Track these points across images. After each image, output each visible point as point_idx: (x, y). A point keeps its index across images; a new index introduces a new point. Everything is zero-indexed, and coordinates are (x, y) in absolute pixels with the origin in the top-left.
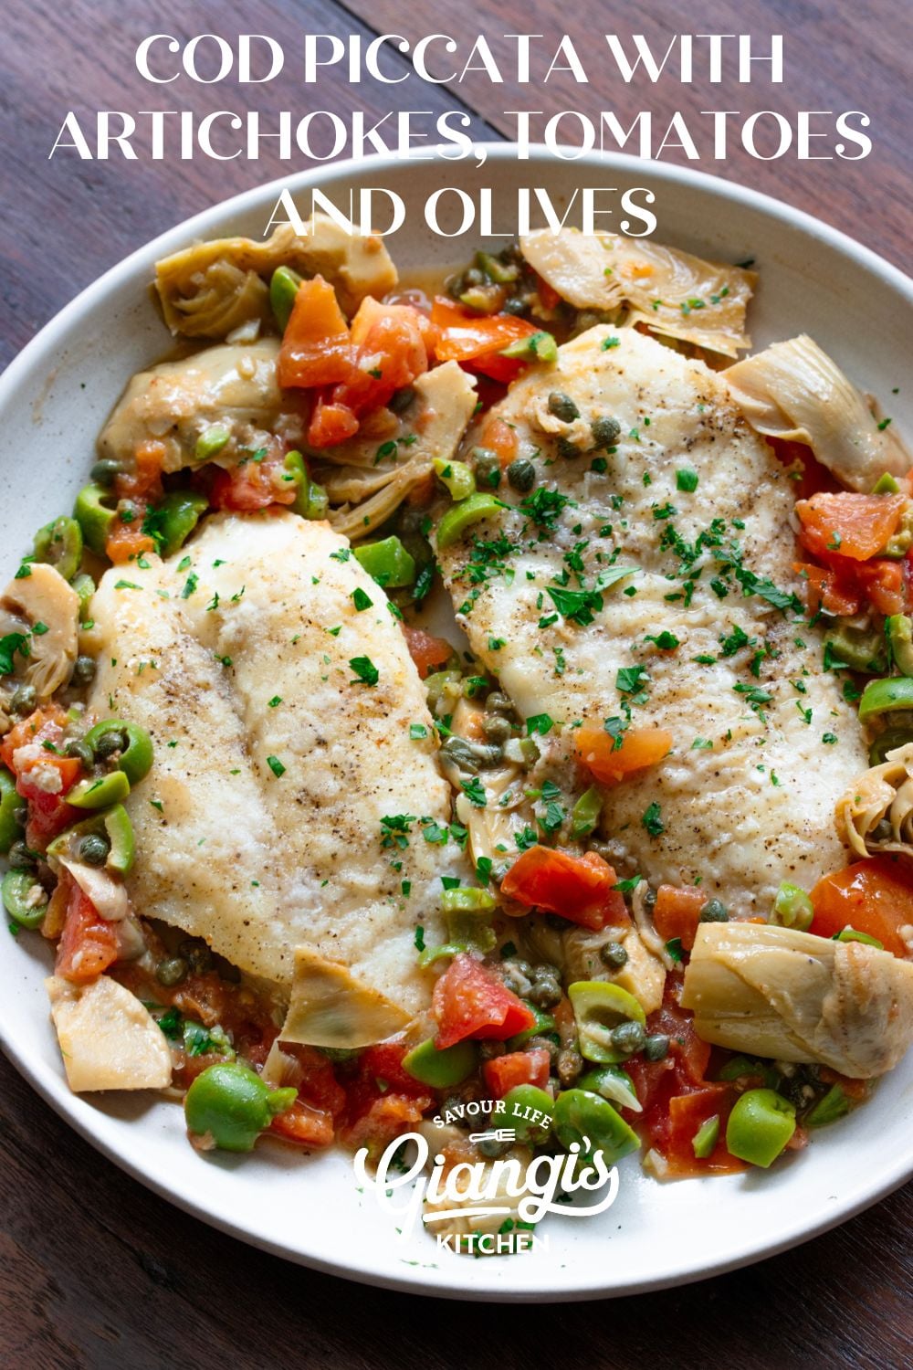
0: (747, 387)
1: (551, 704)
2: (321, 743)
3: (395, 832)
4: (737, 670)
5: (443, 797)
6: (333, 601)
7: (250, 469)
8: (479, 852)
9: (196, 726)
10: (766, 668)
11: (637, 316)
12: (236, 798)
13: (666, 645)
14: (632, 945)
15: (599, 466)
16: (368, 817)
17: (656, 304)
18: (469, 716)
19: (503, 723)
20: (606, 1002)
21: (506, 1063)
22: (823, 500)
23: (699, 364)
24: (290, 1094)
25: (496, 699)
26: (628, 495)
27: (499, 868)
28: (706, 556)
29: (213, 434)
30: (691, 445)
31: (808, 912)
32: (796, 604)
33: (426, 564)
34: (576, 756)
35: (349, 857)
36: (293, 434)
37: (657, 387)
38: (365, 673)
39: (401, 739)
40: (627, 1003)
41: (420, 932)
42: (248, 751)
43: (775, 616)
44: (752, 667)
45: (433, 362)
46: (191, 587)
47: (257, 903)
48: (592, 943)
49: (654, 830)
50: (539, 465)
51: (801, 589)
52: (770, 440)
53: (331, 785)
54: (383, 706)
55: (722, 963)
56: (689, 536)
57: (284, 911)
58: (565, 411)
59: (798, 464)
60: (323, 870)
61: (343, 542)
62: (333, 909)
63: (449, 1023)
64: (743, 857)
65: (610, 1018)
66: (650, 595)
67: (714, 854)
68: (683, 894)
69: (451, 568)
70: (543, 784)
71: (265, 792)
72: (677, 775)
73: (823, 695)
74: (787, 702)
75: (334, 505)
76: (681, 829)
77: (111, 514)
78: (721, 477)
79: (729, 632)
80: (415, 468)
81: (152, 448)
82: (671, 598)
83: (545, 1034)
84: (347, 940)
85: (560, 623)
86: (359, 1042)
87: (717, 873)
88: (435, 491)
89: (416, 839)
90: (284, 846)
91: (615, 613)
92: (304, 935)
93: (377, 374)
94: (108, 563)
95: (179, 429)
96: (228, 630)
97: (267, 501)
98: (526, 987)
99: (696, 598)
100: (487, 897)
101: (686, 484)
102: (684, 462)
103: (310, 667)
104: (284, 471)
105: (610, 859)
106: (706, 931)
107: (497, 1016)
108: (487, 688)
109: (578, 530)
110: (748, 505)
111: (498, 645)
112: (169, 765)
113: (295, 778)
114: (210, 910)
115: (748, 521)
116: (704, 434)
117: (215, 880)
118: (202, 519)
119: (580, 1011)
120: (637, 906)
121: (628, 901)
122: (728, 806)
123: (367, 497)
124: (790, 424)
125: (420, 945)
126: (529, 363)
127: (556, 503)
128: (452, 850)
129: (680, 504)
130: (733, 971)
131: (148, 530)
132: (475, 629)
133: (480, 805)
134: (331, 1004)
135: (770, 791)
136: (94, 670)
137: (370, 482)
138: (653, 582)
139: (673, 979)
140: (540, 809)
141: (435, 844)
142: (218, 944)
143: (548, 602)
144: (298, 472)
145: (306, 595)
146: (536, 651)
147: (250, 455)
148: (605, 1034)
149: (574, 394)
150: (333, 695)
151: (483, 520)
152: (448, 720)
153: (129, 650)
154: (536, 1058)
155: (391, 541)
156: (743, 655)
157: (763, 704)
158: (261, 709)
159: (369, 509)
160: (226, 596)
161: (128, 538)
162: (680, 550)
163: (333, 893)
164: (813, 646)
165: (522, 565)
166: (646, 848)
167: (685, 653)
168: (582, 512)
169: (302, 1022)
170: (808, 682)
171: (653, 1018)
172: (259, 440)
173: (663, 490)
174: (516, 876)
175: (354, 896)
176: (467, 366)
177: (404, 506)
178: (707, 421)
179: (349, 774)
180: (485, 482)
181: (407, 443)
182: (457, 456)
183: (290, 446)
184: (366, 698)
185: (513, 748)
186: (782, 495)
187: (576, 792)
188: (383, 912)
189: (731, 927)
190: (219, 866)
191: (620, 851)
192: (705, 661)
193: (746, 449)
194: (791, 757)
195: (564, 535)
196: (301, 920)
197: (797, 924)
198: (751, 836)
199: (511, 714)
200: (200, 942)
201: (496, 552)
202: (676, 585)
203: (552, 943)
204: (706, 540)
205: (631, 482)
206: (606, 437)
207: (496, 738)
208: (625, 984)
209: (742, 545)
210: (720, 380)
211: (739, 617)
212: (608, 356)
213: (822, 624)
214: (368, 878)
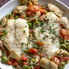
0: (60, 20)
1: (37, 38)
2: (20, 36)
3: (23, 44)
4: (52, 40)
5: (27, 42)
6: (24, 26)
7: (22, 15)
8: (28, 47)
9: (12, 32)
10: (54, 40)
11: (54, 12)
12: (12, 38)
13: (47, 36)
14: (37, 57)
15: (47, 22)
16: (21, 42)
17: (56, 12)
18: (32, 37)
19: (34, 38)
20: (34, 61)
21: (25, 63)
22: (63, 29)
23: (57, 17)
24: (9, 60)
25: (34, 37)
26: (49, 25)
27: (29, 48)
28: (53, 31)
29: (20, 12)
30: (54, 22)
31: (51, 59)
32: (58, 36)
33: (33, 26)
34: (38, 42)
35: (19, 45)
38: (24, 32)
39: (26, 37)
40: (35, 61)
41: (22, 51)
42: (14, 35)
43: (56, 37)
44: (53, 40)
45: (38, 11)
46: (15, 22)
47: (11, 46)
48: (34, 56)
49: (42, 49)
50: (43, 21)
51: (59, 35)
53: (19, 39)
54: (25, 35)
55: (43, 60)
56: (52, 29)
57: (13, 47)
58: (46, 17)
59: (62, 26)
60: (16, 45)
61: (27, 22)
62: (16, 48)
63: (21, 58)
64: (47, 53)
65: (34, 62)
66: (48, 32)
67: (45, 53)
68: (42, 55)
69: (34, 26)
70: (35, 44)
71: (15, 38)
72: (45, 46)
73: (58, 44)
75: (28, 19)
76: (44, 50)
77: (11, 15)
78: (56, 25)
79: (52, 37)
80: (34, 18)
81: (16, 11)
82: (49, 33)
83: (29, 62)
85: (40, 32)
86: (15, 58)
87: (45, 54)
88: (35, 20)
89: (24, 45)
90: (14, 42)
91: (45, 33)
92: (14, 49)
93: (33, 11)
94: (10, 19)
95: (18, 10)
96: (16, 26)
97: (23, 17)
98: (28, 58)
99: (51, 34)
100: (27, 50)
101: (53, 25)
102: (53, 24)
103: (21, 30)
104: (25, 16)
105: (38, 51)
106: (43, 58)
107: (25, 59)
108: (34, 36)
109: (44, 26)
110: (57, 28)
111: (35, 33)
112: (8, 34)
113: (17, 38)
114: (7, 45)
115: (57, 29)
116: (56, 22)
117: (9, 43)
118: (18, 17)
119: (32, 61)
120: (39, 54)
121: (38, 54)
122: (48, 49)
123: (30, 19)
124: (62, 23)
125: (22, 52)
126: (45, 13)
127: (43, 24)
128: (26, 46)
129: (52, 27)
131: (14, 17)
132: (34, 31)
133: (30, 44)
134: (14, 55)
135: (51, 49)
136: (6, 26)
137: (31, 18)
139: (39, 60)
140: (34, 45)
141: (25, 45)
142: (7, 48)
143: (40, 31)
144: (26, 16)
146: (38, 34)
147: (23, 14)
148: (33, 63)
149: (47, 16)
150: (22, 33)
151: (38, 23)
152: (30, 37)
153: (9, 25)
154: (27, 63)
155: (31, 23)
156: (53, 39)
157: (53, 43)
158: (16, 32)
159: (30, 20)
160: (17, 23)
161: (12, 17)
162: (51, 30)
163: (17, 47)
164: (59, 40)
165: (39, 27)
166: (41, 51)
167: (48, 37)
168: (45, 25)
169: (11, 55)
170: (57, 42)
171: (37, 63)
172: (24, 13)
173: (51, 25)
175: (18, 47)
176: (41, 12)
177: (33, 21)
178: (56, 21)
179: (21, 39)
180: (39, 21)
181: (34, 16)
182: (38, 18)
183: (26, 14)
184: (24, 34)
185: (34, 40)
186: (60, 28)
187: (37, 45)
188: (20, 49)
189: (45, 58)
190: (9, 42)
191: (39, 50)
192: (50, 38)
193: (58, 24)
194: (54, 47)
195: (43, 26)
196: (14, 48)
197: (49, 59)
198: (49, 52)
199: (35, 38)
200: (6, 47)
201: (37, 26)
202: (50, 32)
204: (53, 30)
205: (49, 24)
206: (48, 20)
207: (33, 39)
208: (36, 60)
209: (56, 31)
210: (58, 18)
211: (54, 36)
212: (51, 14)
213: (60, 38)
214: (19, 46)
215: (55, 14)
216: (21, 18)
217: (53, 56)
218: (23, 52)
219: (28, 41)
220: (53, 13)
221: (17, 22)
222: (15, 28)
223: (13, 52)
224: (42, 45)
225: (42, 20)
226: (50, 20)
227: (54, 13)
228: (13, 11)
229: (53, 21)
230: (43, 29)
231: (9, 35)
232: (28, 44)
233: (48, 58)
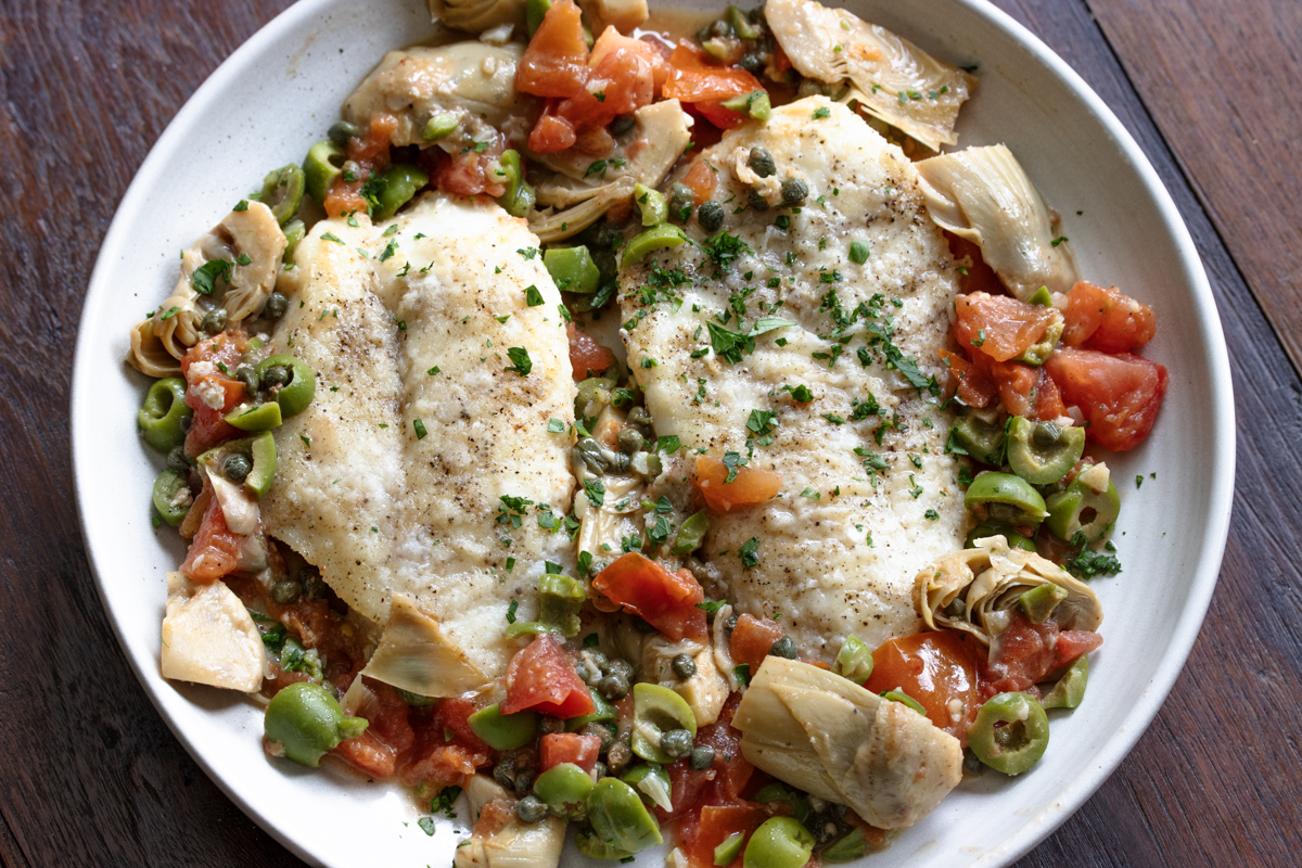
0: (936, 181)
1: (684, 429)
2: (465, 416)
3: (512, 510)
4: (862, 434)
5: (565, 489)
6: (508, 292)
7: (470, 158)
8: (586, 545)
9: (361, 377)
10: (890, 438)
11: (855, 95)
12: (377, 449)
13: (801, 398)
14: (704, 662)
15: (783, 222)
16: (489, 492)
17: (876, 88)
18: (610, 422)
19: (637, 435)
20: (665, 707)
21: (559, 740)
22: (981, 299)
23: (897, 150)
24: (362, 724)
25: (638, 413)
26: (802, 255)
27: (598, 563)
28: (859, 325)
29: (444, 120)
30: (870, 222)
31: (868, 667)
32: (934, 386)
33: (608, 280)
34: (693, 479)
35: (464, 524)
36: (516, 135)
37: (853, 161)
38: (520, 363)
39: (538, 429)
40: (684, 712)
41: (514, 605)
42: (401, 410)
43: (911, 393)
44: (877, 435)
45: (658, 97)
46: (389, 252)
47: (372, 547)
48: (668, 651)
49: (748, 561)
50: (728, 210)
51: (943, 377)
52: (946, 233)
53: (464, 456)
54: (529, 396)
55: (776, 694)
56: (849, 304)
57: (394, 559)
58: (763, 166)
59: (968, 260)
60: (437, 530)
61: (534, 242)
62: (439, 567)
63: (516, 692)
64: (822, 603)
65: (666, 722)
66: (799, 349)
67: (797, 596)
68: (761, 625)
69: (627, 286)
70: (658, 499)
71: (406, 449)
72: (781, 517)
73: (936, 477)
74: (902, 472)
75: (539, 207)
76: (773, 567)
77: (335, 171)
78: (892, 256)
79: (863, 398)
80: (619, 190)
81: (387, 121)
82: (819, 357)
83: (604, 722)
84: (445, 598)
85: (711, 356)
86: (435, 692)
87: (796, 613)
88: (629, 213)
89: (530, 522)
90: (410, 501)
91: (764, 359)
92: (407, 586)
93: (601, 97)
94: (324, 215)
95: (412, 108)
96: (410, 297)
97: (477, 189)
98: (598, 676)
99: (841, 361)
100: (579, 589)
101: (857, 256)
102: (861, 236)
103: (473, 347)
104: (500, 166)
105: (702, 580)
106: (771, 663)
107: (558, 696)
108: (633, 401)
109: (749, 276)
110: (911, 287)
111: (650, 364)
112: (326, 407)
113: (433, 443)
114: (329, 544)
115: (908, 302)
116: (885, 213)
117: (339, 518)
118: (419, 194)
119: (640, 709)
120: (718, 626)
121: (710, 620)
122: (820, 555)
123: (570, 205)
124: (966, 223)
125: (511, 618)
126: (744, 119)
127: (735, 248)
128: (561, 539)
129: (847, 273)
130: (784, 705)
131: (367, 193)
132: (634, 346)
133: (597, 505)
134: (417, 652)
135: (862, 549)
136: (284, 308)
137: (575, 193)
138: (804, 338)
139: (733, 699)
140: (650, 520)
141: (547, 529)
142: (329, 576)
143: (705, 335)
144: (512, 170)
145: (485, 281)
146: (682, 378)
147: (471, 146)
148: (656, 735)
149: (776, 154)
150: (486, 377)
151: (667, 248)
152: (590, 424)
153: (318, 296)
154: (588, 743)
155: (581, 250)
156: (871, 422)
157: (878, 470)
158: (420, 375)
159: (568, 217)
160: (416, 266)
161: (350, 197)
162: (837, 314)
163: (442, 553)
164: (939, 428)
165: (692, 297)
166: (737, 576)
167: (816, 408)
168: (756, 261)
169: (385, 662)
170: (926, 460)
171: (705, 733)
172: (486, 134)
173: (836, 255)
174: (610, 574)
175: (460, 559)
176: (688, 107)
177: (602, 220)
178: (890, 203)
179: (482, 451)
180: (676, 215)
181: (617, 166)
182: (660, 187)
183: (512, 144)
184: (515, 386)
185: (640, 460)
186: (948, 285)
187: (686, 511)
188: (484, 580)
189: (794, 665)
190: (347, 507)
191: (714, 574)
192: (833, 421)
193: (919, 236)
195: (735, 278)
196: (407, 571)
197: (855, 676)
198: (835, 587)
199: (649, 432)
200: (315, 570)
201: (666, 280)
202: (825, 345)
203: (633, 642)
204: (863, 311)
205: (808, 244)
206: (793, 197)
207: (626, 448)
208: (687, 696)
209: (895, 323)
211: (877, 387)
212: (816, 125)
213: (952, 410)
214: (475, 547)
215: (867, 118)
216: (462, 197)
217: (888, 635)
218: (522, 616)
219: (573, 470)
220: (840, 110)
221: (408, 253)
222: (404, 326)
223: (403, 618)
224: (750, 508)
225: (719, 196)
226: (814, 193)
227: (855, 106)
228: (346, 113)
229: (857, 208)
230: (736, 311)
231: (333, 418)
232: (570, 511)
233: (831, 659)
